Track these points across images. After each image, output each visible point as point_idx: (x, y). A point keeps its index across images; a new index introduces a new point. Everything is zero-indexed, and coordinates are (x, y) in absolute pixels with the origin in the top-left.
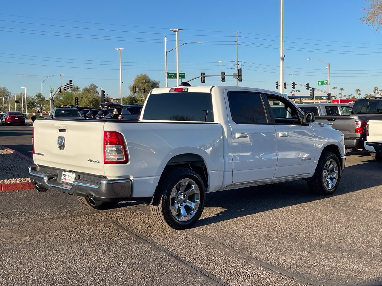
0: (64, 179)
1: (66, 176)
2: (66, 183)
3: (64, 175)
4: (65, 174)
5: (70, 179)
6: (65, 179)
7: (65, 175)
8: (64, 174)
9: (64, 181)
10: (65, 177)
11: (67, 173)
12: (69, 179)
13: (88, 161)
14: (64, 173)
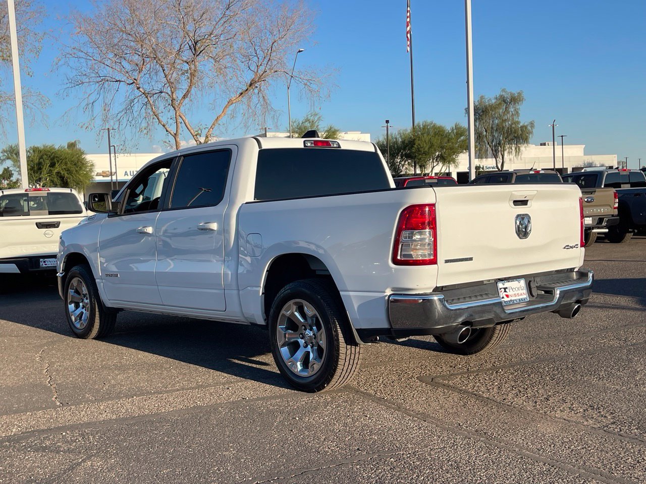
0: (505, 297)
1: (507, 290)
2: (512, 303)
3: (503, 290)
4: (505, 286)
5: (516, 292)
6: (507, 296)
7: (505, 289)
8: (500, 289)
9: (506, 299)
10: (505, 291)
11: (507, 284)
12: (513, 293)
13: (565, 248)
14: (500, 285)
